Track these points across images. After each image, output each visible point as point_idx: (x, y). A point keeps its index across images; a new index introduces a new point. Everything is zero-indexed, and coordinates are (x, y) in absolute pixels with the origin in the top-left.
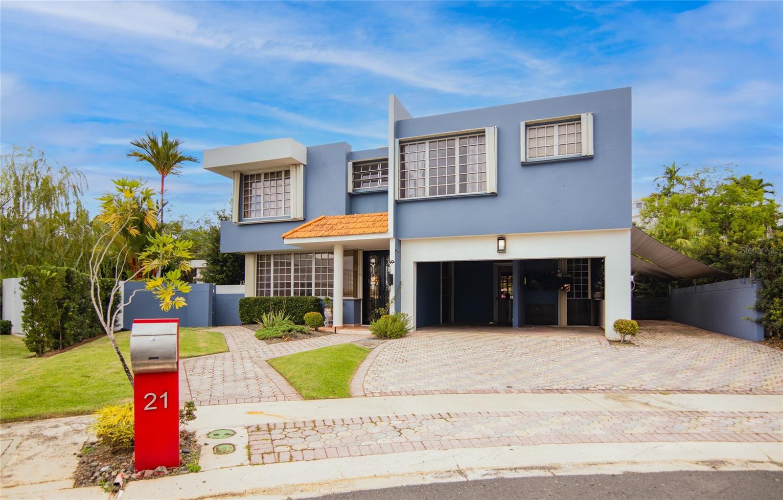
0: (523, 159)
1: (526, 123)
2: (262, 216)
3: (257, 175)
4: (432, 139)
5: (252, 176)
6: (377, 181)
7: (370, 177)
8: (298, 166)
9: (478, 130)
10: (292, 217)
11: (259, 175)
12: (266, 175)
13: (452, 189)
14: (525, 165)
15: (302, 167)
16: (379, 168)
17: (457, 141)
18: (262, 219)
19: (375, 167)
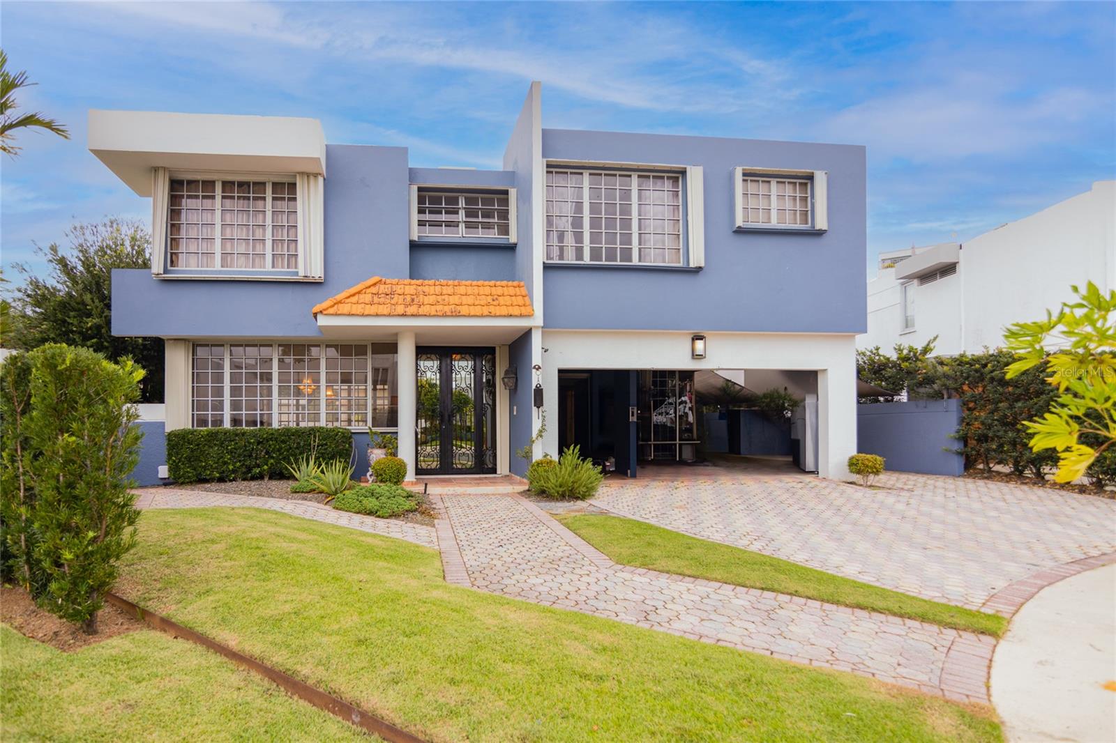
0: (739, 222)
1: (743, 170)
2: (218, 266)
3: (204, 182)
4: (597, 170)
5: (190, 182)
6: (458, 226)
7: (444, 217)
8: (312, 178)
9: (671, 167)
10: (302, 273)
11: (209, 185)
12: (227, 185)
13: (627, 254)
14: (740, 231)
15: (321, 180)
16: (462, 203)
17: (635, 180)
18: (216, 272)
19: (455, 201)
